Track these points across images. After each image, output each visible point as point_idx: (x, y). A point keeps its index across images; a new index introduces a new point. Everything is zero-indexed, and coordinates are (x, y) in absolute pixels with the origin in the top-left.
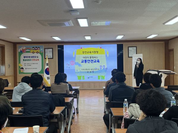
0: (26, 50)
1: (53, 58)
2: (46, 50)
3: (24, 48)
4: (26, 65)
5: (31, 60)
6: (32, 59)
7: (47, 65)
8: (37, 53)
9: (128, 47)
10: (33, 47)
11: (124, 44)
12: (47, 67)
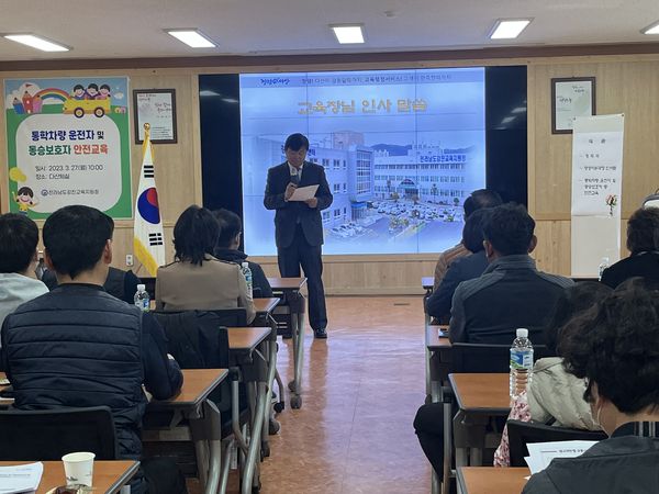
0: (43, 98)
1: (175, 141)
2: (142, 100)
3: (34, 90)
4: (47, 173)
5: (67, 150)
6: (72, 143)
7: (149, 171)
8: (99, 112)
9: (554, 81)
10: (79, 87)
11: (532, 65)
12: (146, 184)
